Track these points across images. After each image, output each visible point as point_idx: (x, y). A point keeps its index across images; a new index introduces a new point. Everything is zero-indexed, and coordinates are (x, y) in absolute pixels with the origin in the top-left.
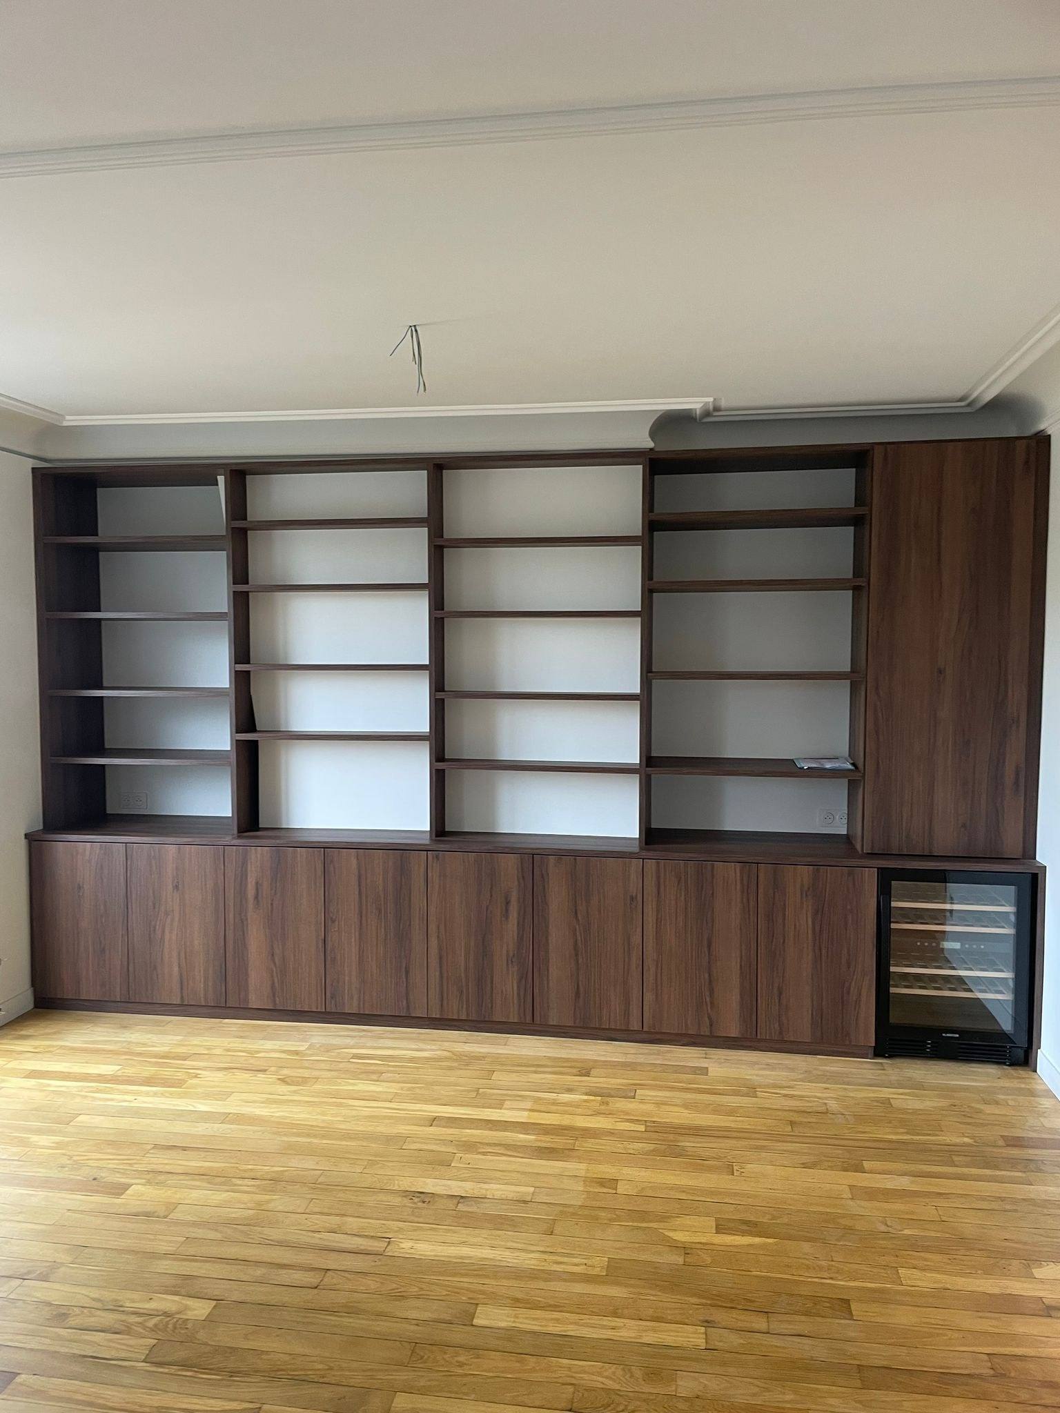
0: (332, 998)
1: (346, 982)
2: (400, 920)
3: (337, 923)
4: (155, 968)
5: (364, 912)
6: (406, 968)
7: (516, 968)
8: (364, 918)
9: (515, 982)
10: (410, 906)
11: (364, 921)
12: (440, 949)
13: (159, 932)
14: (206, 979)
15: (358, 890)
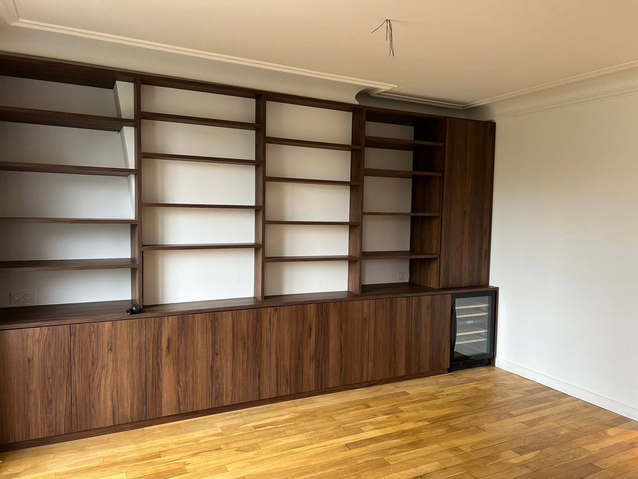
0: (216, 399)
1: (224, 388)
2: (256, 347)
3: (219, 356)
4: (93, 406)
5: (236, 346)
6: (258, 373)
7: (314, 363)
8: (235, 349)
9: (313, 369)
10: (261, 338)
11: (235, 352)
12: (277, 360)
13: (96, 382)
14: (132, 405)
15: (232, 334)
